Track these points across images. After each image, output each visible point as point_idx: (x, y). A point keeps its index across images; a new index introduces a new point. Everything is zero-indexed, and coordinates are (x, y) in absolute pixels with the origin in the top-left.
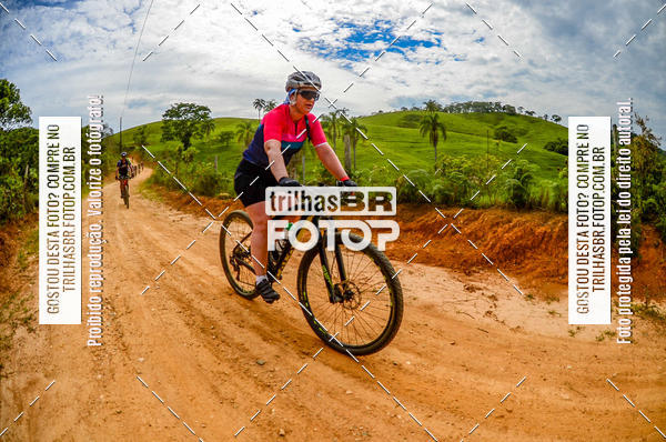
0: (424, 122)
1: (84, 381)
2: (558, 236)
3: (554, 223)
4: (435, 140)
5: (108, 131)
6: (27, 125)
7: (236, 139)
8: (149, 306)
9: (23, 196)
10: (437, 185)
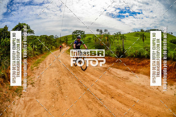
0: (140, 35)
1: (48, 101)
2: (174, 68)
3: (173, 64)
4: (143, 40)
5: (57, 37)
6: (33, 35)
7: (92, 40)
8: (70, 83)
9: (33, 52)
10: (146, 53)
